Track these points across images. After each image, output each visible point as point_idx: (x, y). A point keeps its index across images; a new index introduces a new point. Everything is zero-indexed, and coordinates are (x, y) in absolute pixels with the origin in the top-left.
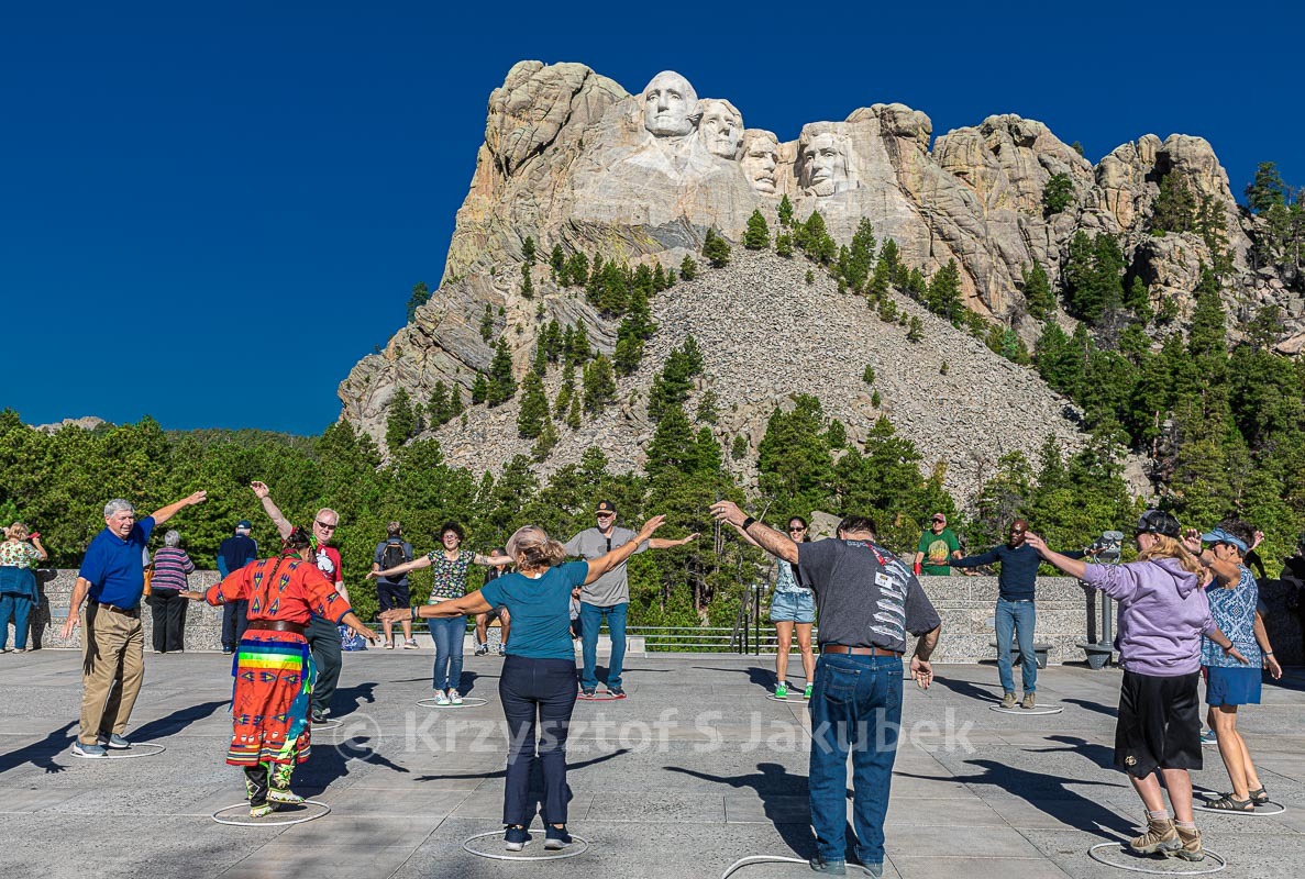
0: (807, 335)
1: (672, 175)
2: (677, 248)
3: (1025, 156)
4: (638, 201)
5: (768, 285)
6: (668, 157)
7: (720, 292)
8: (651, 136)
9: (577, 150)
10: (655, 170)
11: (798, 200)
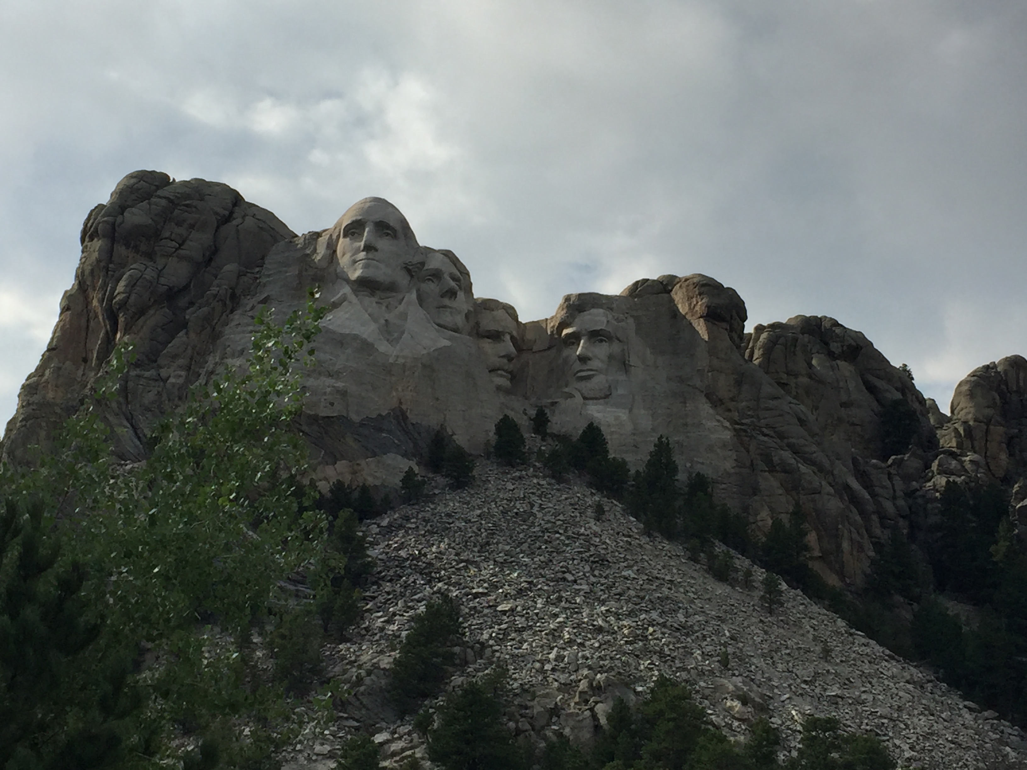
0: (614, 591)
1: (383, 347)
2: (391, 455)
3: (847, 374)
4: (330, 381)
5: (539, 515)
6: (375, 320)
7: (468, 521)
8: (347, 290)
9: (228, 302)
10: (356, 337)
11: (554, 404)
